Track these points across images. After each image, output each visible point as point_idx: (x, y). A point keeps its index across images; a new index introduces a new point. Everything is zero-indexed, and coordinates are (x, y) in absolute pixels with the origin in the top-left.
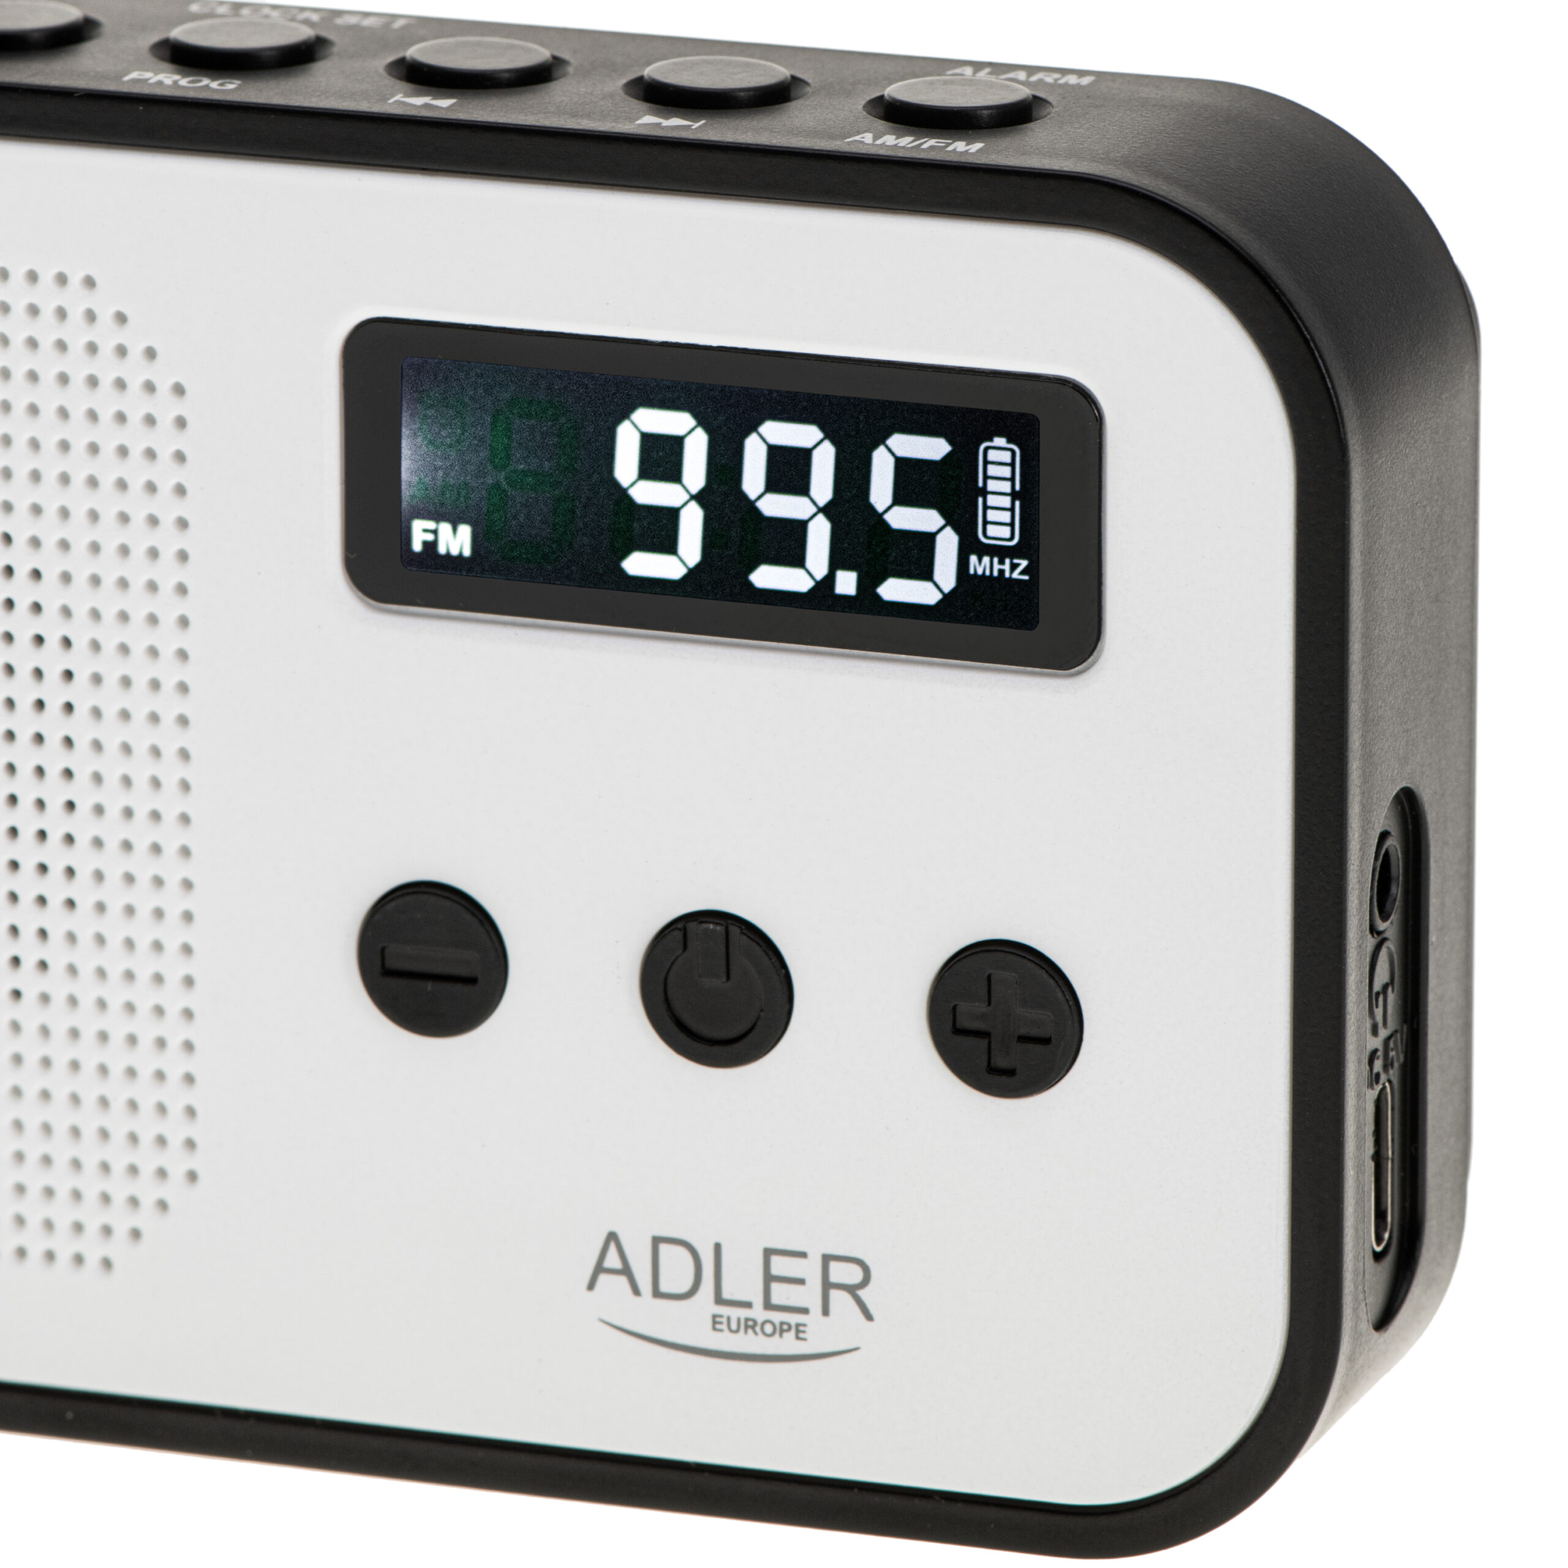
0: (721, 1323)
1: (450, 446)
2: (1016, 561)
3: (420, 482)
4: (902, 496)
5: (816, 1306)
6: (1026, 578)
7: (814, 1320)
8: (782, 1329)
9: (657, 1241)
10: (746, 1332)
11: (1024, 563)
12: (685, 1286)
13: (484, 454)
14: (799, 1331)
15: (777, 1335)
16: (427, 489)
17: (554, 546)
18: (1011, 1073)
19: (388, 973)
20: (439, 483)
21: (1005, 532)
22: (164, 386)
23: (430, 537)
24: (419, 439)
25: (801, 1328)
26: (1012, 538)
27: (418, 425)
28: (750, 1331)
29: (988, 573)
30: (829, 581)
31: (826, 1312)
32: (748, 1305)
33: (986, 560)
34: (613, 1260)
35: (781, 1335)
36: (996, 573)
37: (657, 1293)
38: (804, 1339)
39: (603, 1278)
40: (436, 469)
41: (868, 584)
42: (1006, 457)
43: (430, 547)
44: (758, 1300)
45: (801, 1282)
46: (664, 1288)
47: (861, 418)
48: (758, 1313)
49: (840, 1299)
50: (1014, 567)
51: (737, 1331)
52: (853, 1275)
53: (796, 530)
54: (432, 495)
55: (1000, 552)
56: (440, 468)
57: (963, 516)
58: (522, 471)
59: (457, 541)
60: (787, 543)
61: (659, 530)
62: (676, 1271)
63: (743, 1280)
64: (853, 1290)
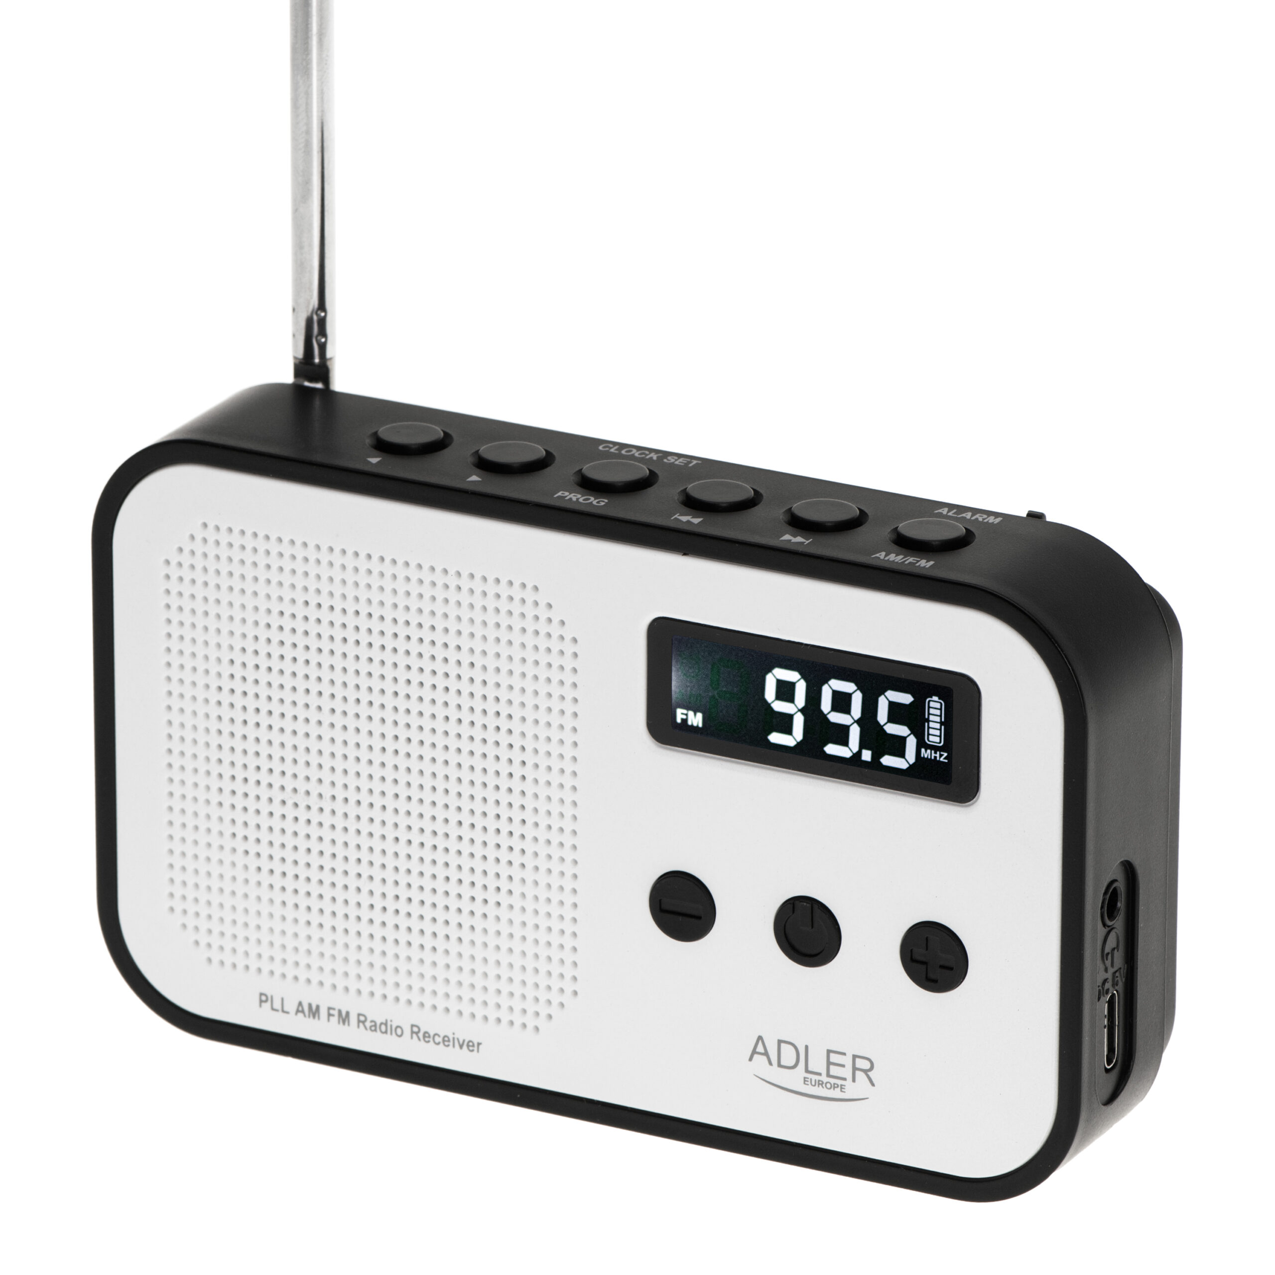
0: (808, 1081)
1: (693, 677)
2: (942, 753)
3: (680, 692)
4: (892, 719)
5: (849, 1076)
6: (946, 761)
7: (848, 1084)
8: (835, 1086)
9: (780, 1042)
10: (819, 1086)
11: (945, 754)
12: (792, 1063)
13: (708, 682)
14: (842, 1087)
15: (832, 1089)
16: (683, 695)
17: (738, 726)
18: (935, 981)
19: (663, 911)
20: (688, 693)
21: (937, 739)
22: (568, 638)
23: (684, 717)
24: (680, 673)
25: (843, 1087)
26: (940, 742)
27: (679, 667)
28: (820, 1086)
29: (929, 757)
30: (859, 754)
31: (854, 1080)
32: (820, 1074)
33: (929, 751)
34: (760, 1049)
35: (834, 1089)
36: (933, 758)
37: (780, 1065)
38: (844, 1092)
39: (756, 1056)
40: (687, 686)
41: (876, 757)
42: (938, 706)
43: (685, 721)
44: (824, 1072)
45: (843, 1066)
46: (783, 1063)
47: (874, 682)
48: (824, 1078)
49: (860, 1075)
50: (941, 756)
51: (815, 1085)
52: (866, 1065)
53: (845, 730)
54: (685, 698)
55: (935, 748)
56: (689, 686)
57: (919, 731)
58: (725, 691)
59: (696, 719)
60: (841, 735)
61: (785, 724)
62: (788, 1056)
63: (818, 1063)
64: (866, 1072)
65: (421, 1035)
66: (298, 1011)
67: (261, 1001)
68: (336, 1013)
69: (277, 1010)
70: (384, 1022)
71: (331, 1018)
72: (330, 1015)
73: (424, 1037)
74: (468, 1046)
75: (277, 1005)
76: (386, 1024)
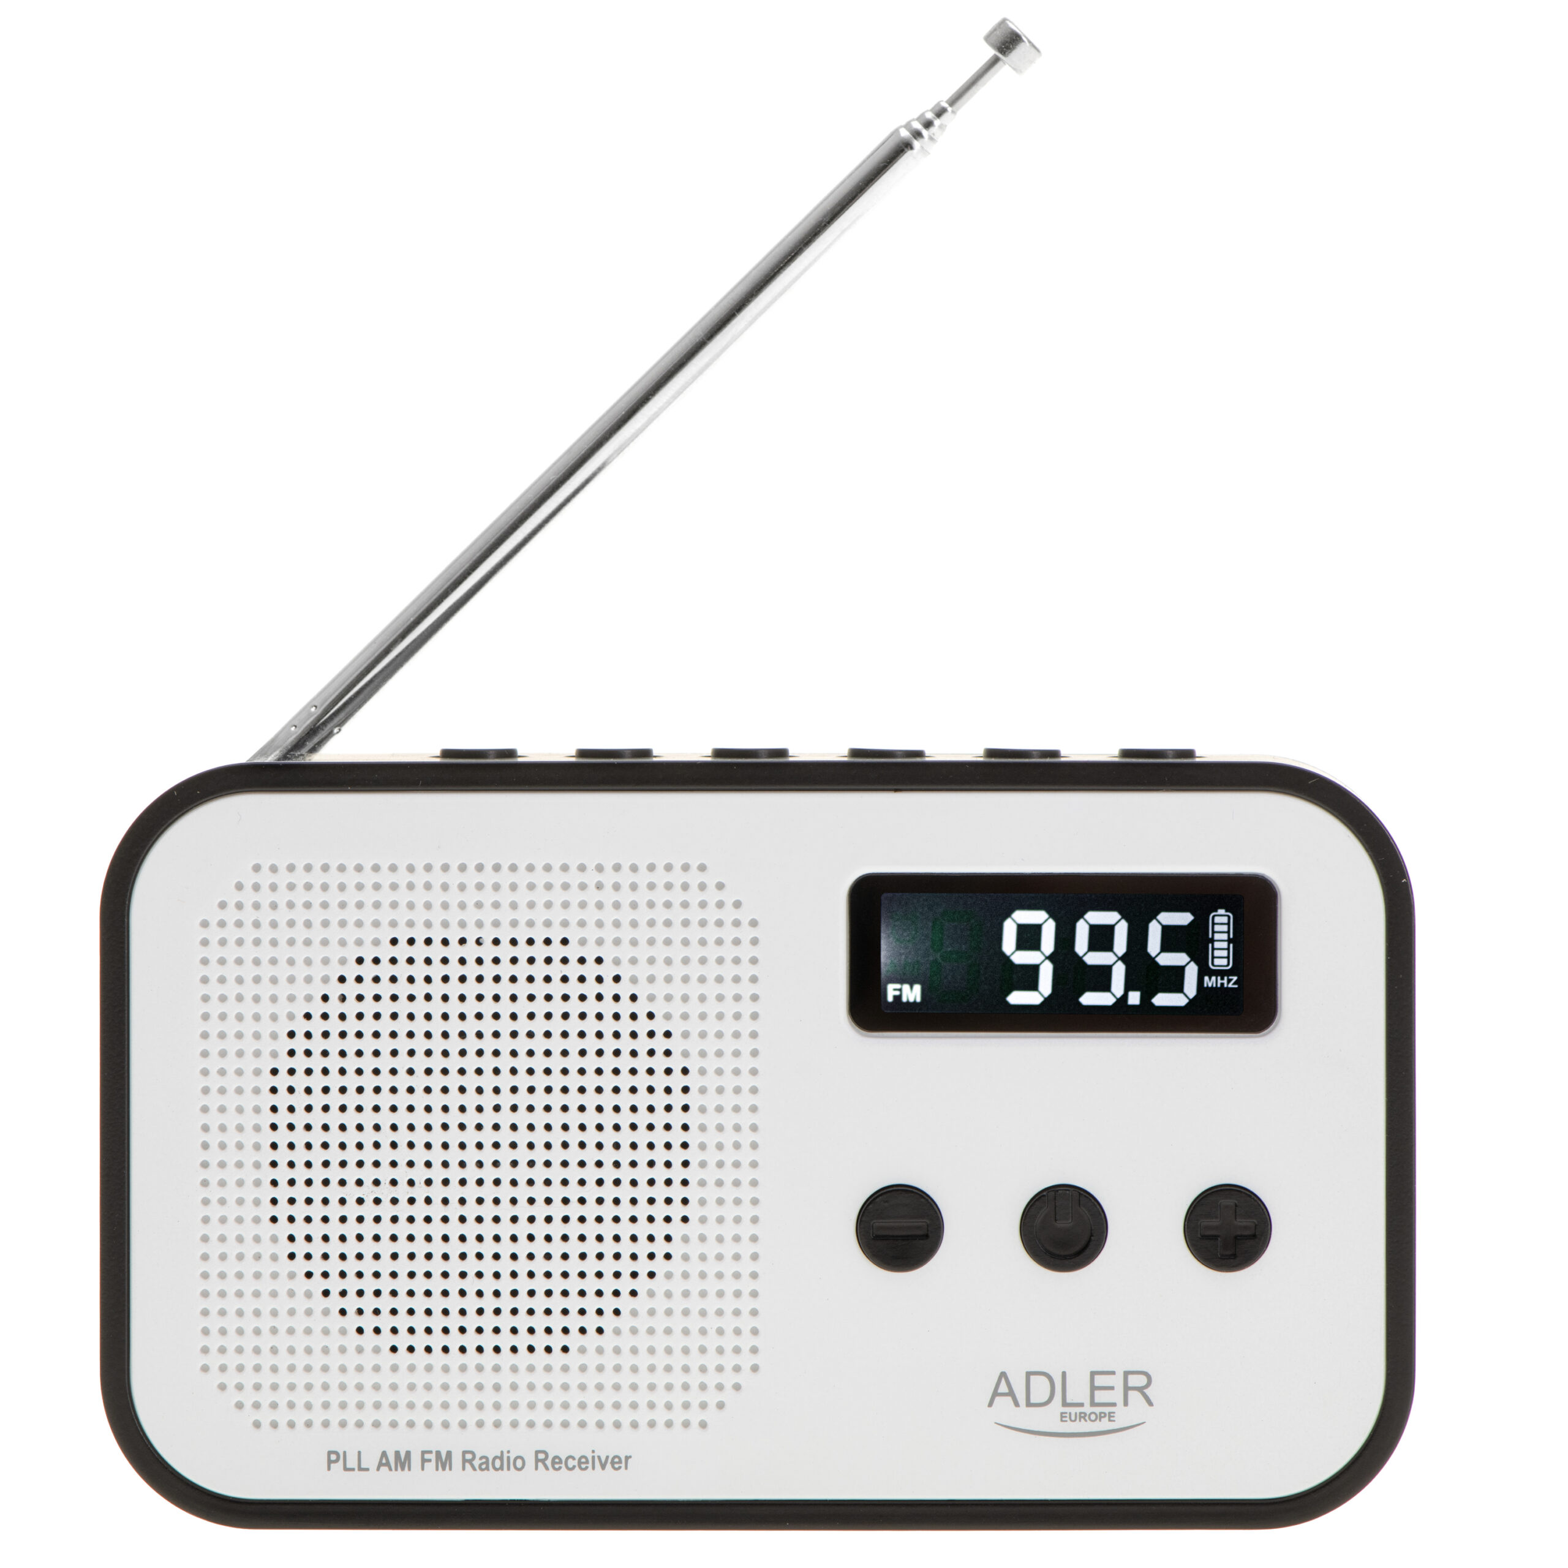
0: (1066, 1417)
1: (909, 941)
2: (1230, 977)
3: (892, 962)
5: (1120, 1400)
6: (1236, 986)
7: (1119, 1409)
8: (1101, 1416)
9: (1029, 1374)
10: (1080, 1421)
11: (1235, 978)
12: (1046, 1398)
13: (928, 943)
14: (1111, 1417)
15: (1098, 1420)
16: (895, 966)
17: (968, 992)
19: (876, 1237)
20: (902, 962)
21: (1224, 962)
22: (745, 922)
23: (897, 993)
24: (891, 939)
25: (1112, 1415)
26: (1228, 965)
27: (890, 931)
28: (1082, 1419)
29: (1214, 986)
30: (1125, 997)
31: (1126, 1404)
32: (1082, 1405)
33: (1214, 978)
34: (1003, 1388)
35: (1100, 1420)
36: (1219, 985)
37: (1029, 1404)
38: (1114, 1421)
39: (997, 1399)
40: (901, 954)
41: (1146, 998)
42: (1225, 920)
43: (898, 998)
44: (1087, 1402)
45: (1112, 1388)
46: (1033, 1401)
47: (1143, 905)
48: (1087, 1409)
49: (1134, 1396)
50: (1229, 981)
51: (1075, 1420)
52: (1140, 1381)
53: (1106, 971)
54: (899, 969)
55: (1221, 973)
56: (903, 954)
57: (1200, 956)
58: (950, 951)
59: (912, 994)
60: (1100, 978)
61: (1028, 978)
62: (1040, 1389)
63: (1078, 1391)
64: (1141, 1390)
65: (549, 1462)
66: (380, 1465)
67: (330, 1462)
68: (433, 1457)
69: (353, 1470)
70: (499, 1455)
71: (426, 1464)
72: (424, 1461)
73: (553, 1463)
74: (613, 1463)
75: (352, 1462)
76: (501, 1458)
